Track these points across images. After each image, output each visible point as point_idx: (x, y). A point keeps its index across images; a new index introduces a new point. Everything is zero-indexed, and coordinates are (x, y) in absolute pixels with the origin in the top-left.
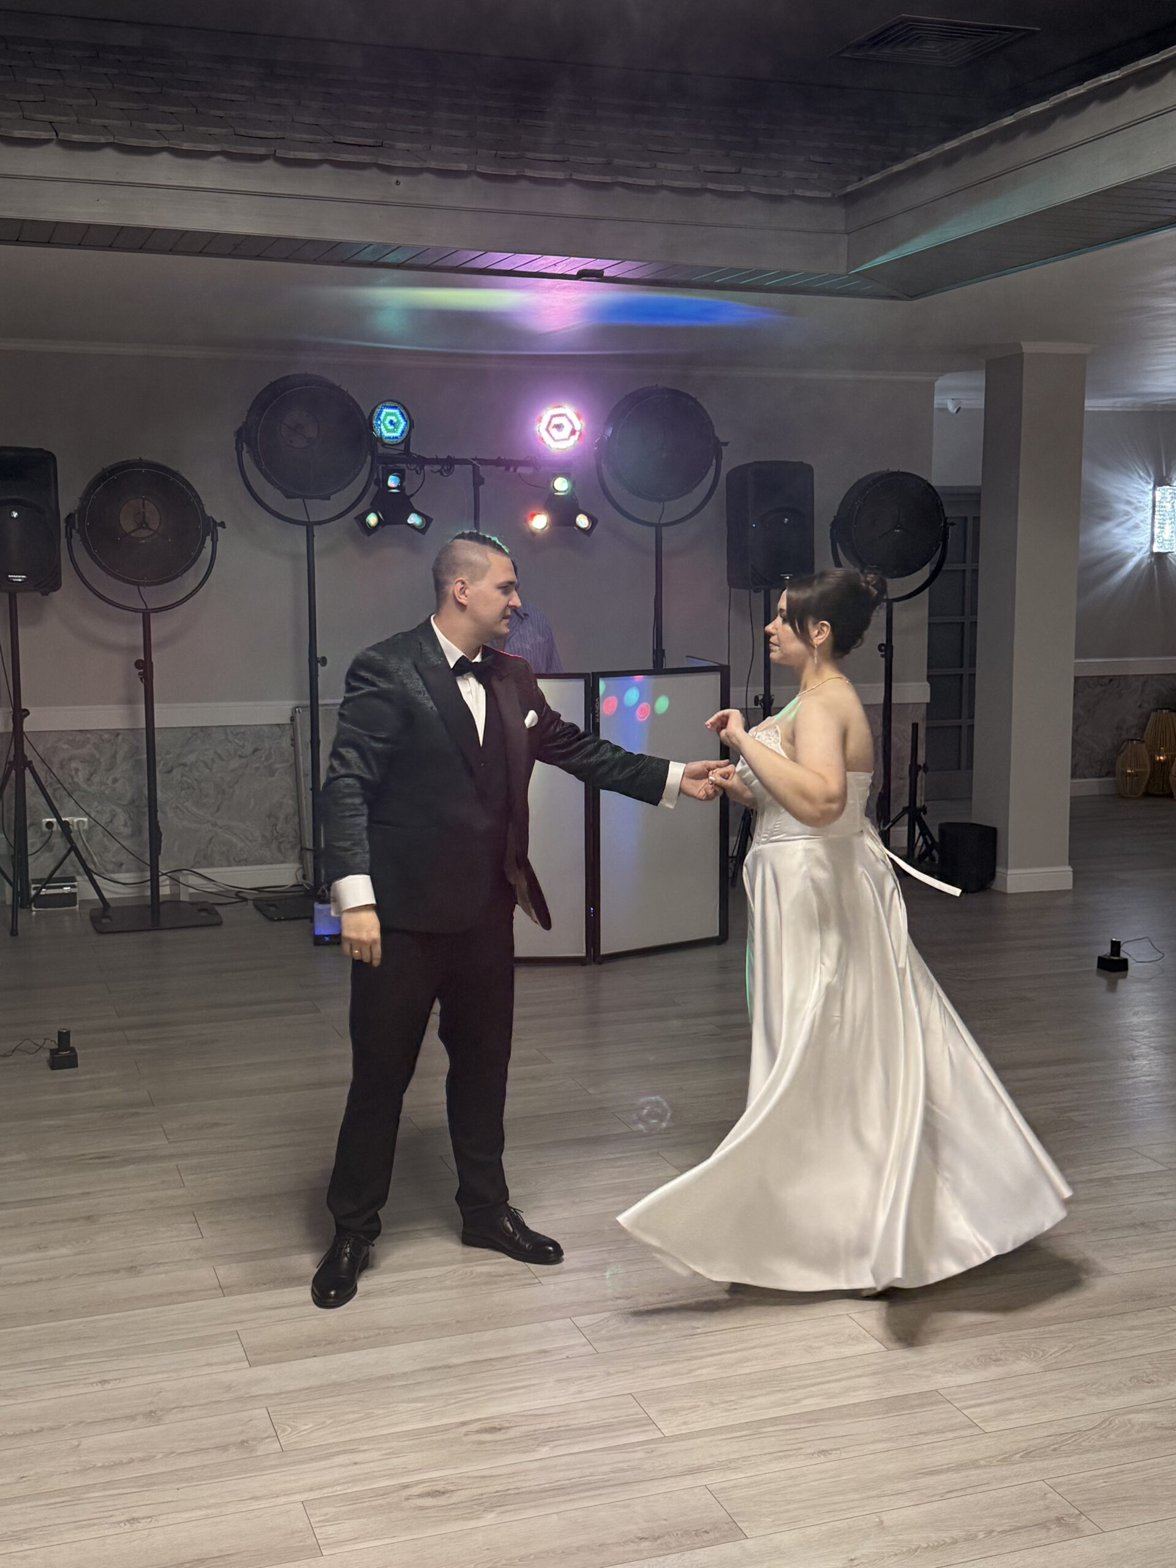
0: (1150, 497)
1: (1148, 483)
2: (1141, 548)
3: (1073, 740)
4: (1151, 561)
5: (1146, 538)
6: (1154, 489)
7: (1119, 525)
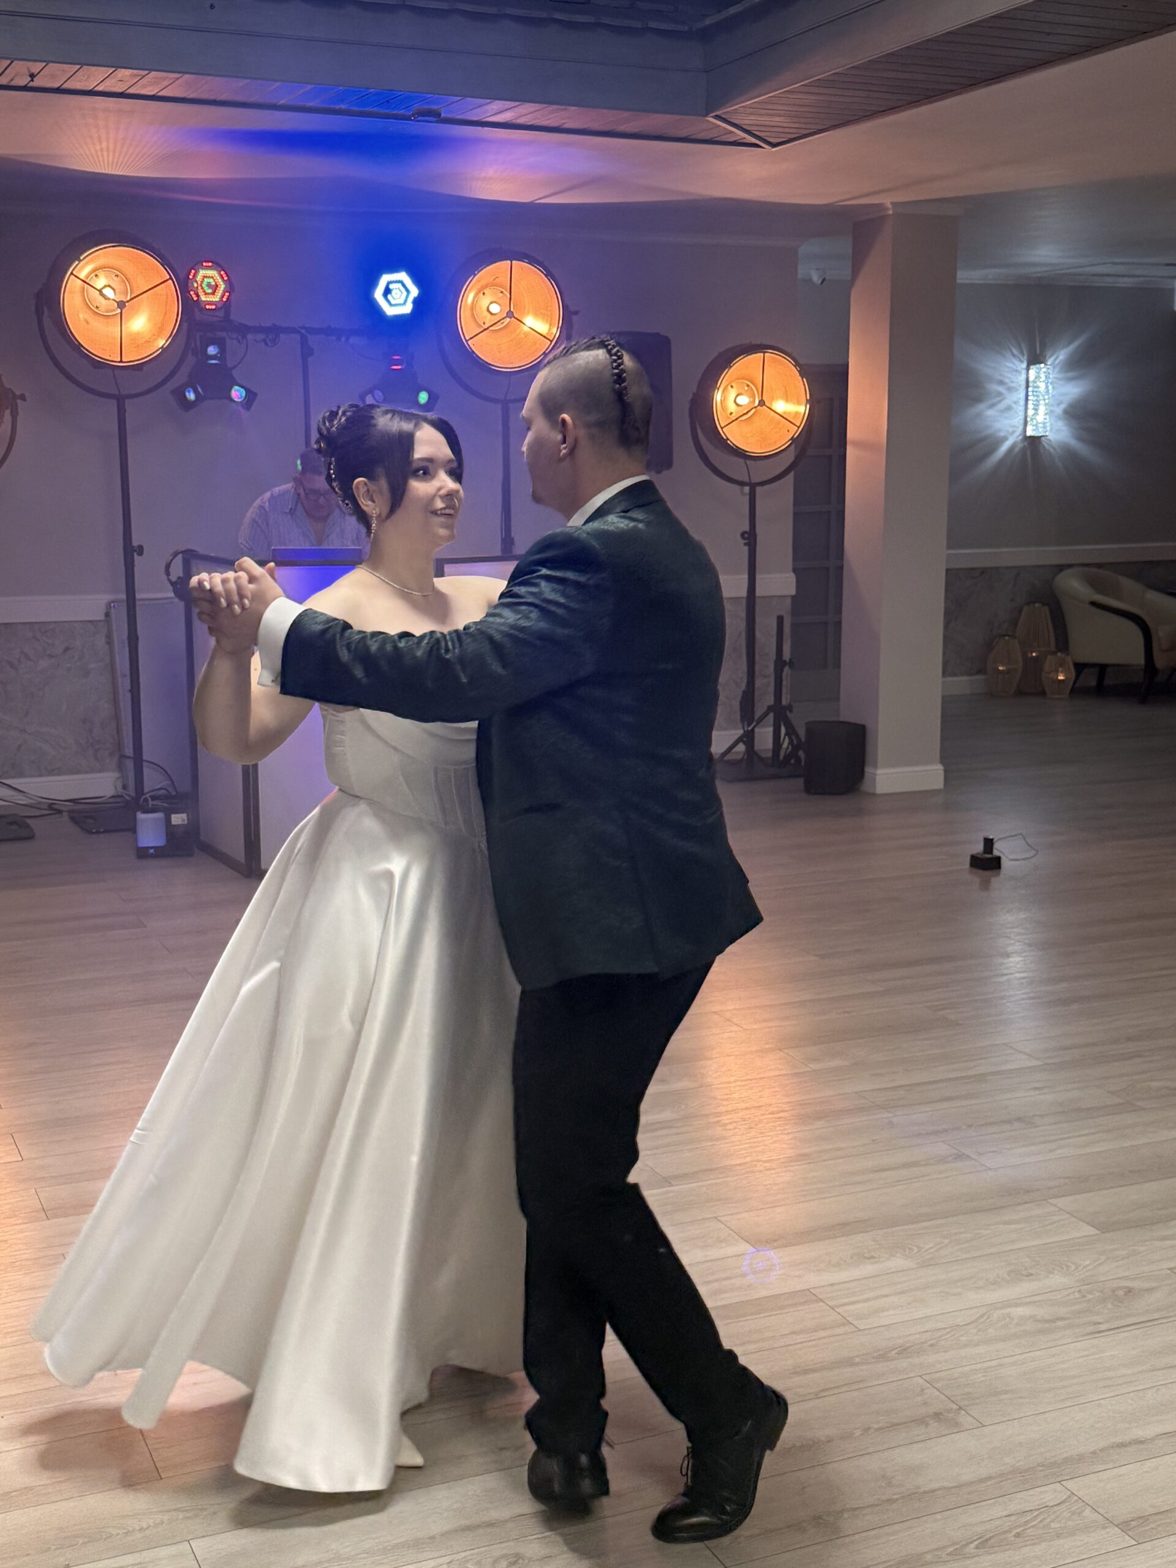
0: (1023, 376)
1: (1022, 362)
2: (1014, 432)
3: (945, 637)
4: (1024, 446)
5: (1018, 420)
6: (1028, 369)
7: (992, 406)
